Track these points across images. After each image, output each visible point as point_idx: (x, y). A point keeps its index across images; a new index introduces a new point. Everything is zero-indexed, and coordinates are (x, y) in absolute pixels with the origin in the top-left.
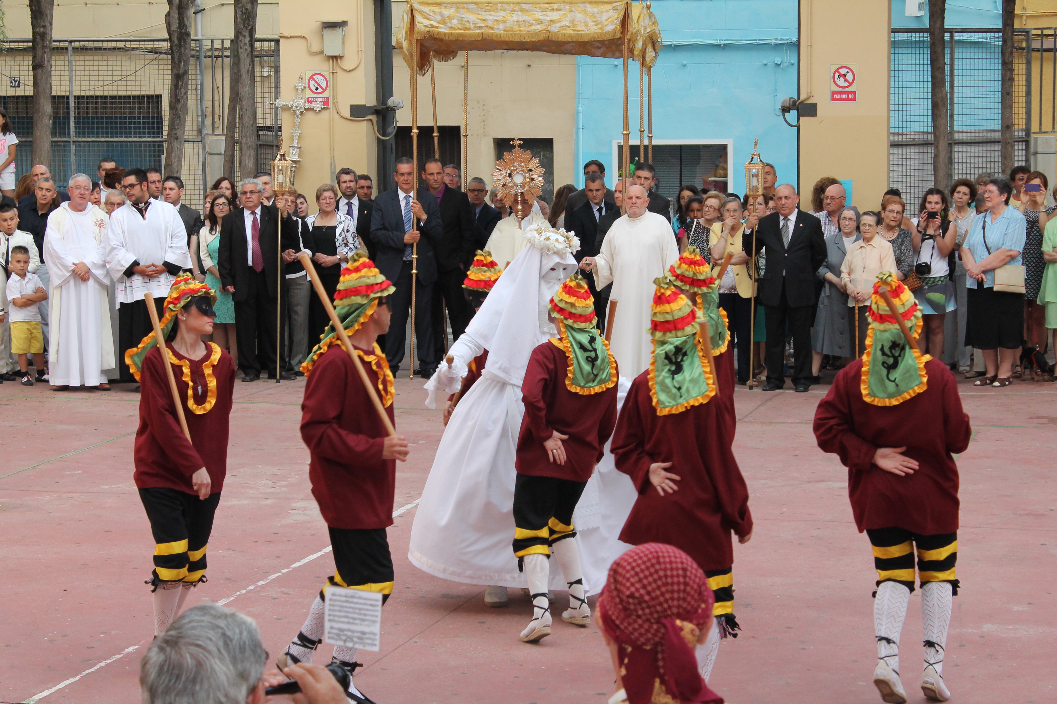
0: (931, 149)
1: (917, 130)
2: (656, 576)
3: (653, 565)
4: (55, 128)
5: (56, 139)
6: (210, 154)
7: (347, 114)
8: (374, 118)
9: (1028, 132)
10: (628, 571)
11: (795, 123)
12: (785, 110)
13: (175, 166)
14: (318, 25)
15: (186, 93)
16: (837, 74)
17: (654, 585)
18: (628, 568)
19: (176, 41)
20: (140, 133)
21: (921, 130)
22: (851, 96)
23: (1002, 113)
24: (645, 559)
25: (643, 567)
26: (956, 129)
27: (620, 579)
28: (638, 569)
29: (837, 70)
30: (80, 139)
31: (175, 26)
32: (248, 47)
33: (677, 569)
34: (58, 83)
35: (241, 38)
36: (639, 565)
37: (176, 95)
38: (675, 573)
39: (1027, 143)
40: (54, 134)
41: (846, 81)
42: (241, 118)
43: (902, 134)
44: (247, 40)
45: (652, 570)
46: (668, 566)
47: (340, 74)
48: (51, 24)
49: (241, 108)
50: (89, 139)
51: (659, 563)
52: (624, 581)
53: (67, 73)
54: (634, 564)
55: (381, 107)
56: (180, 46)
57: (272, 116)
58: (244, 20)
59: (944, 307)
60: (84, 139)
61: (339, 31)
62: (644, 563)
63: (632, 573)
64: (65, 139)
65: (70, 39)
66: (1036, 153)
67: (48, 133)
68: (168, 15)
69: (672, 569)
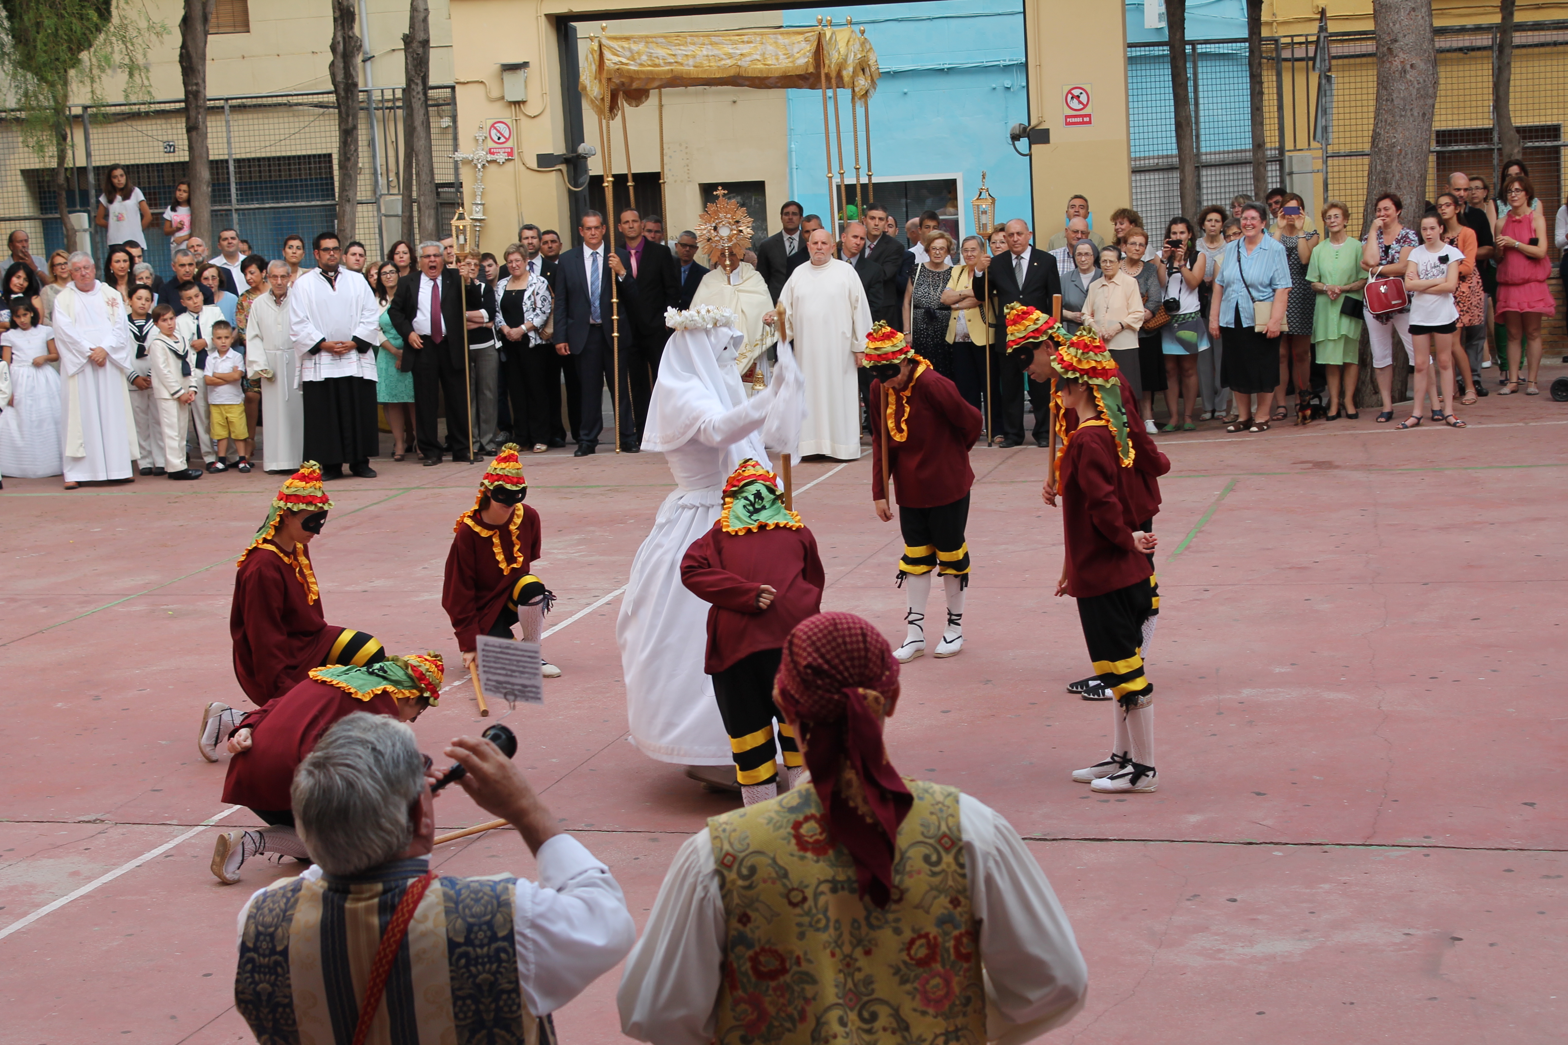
0: (1176, 174)
1: (1160, 153)
2: (834, 644)
3: (830, 633)
4: (215, 196)
5: (216, 208)
6: (386, 216)
7: (534, 165)
8: (563, 167)
9: (1281, 150)
10: (804, 641)
11: (1027, 152)
12: (1015, 138)
13: (348, 231)
14: (497, 67)
15: (356, 150)
16: (1070, 96)
17: (833, 653)
18: (804, 637)
19: (342, 93)
20: (307, 197)
21: (1165, 153)
22: (1086, 119)
23: (1253, 131)
24: (821, 627)
25: (820, 635)
26: (1203, 150)
27: (796, 650)
28: (814, 638)
29: (1069, 92)
30: (242, 207)
31: (340, 77)
32: (421, 96)
33: (856, 635)
34: (216, 146)
35: (413, 86)
36: (815, 634)
37: (345, 154)
38: (854, 639)
39: (1281, 162)
40: (214, 202)
41: (1080, 102)
42: (418, 174)
43: (1145, 158)
44: (420, 88)
45: (830, 638)
46: (847, 632)
47: (524, 122)
48: (204, 81)
49: (417, 164)
50: (252, 206)
51: (837, 630)
52: (801, 652)
53: (225, 134)
54: (810, 633)
55: (571, 155)
56: (347, 98)
57: (452, 171)
58: (415, 66)
59: (1196, 346)
60: (247, 207)
61: (521, 73)
62: (821, 631)
63: (809, 642)
64: (226, 207)
65: (226, 96)
66: (1291, 173)
67: (208, 201)
68: (332, 65)
69: (851, 636)
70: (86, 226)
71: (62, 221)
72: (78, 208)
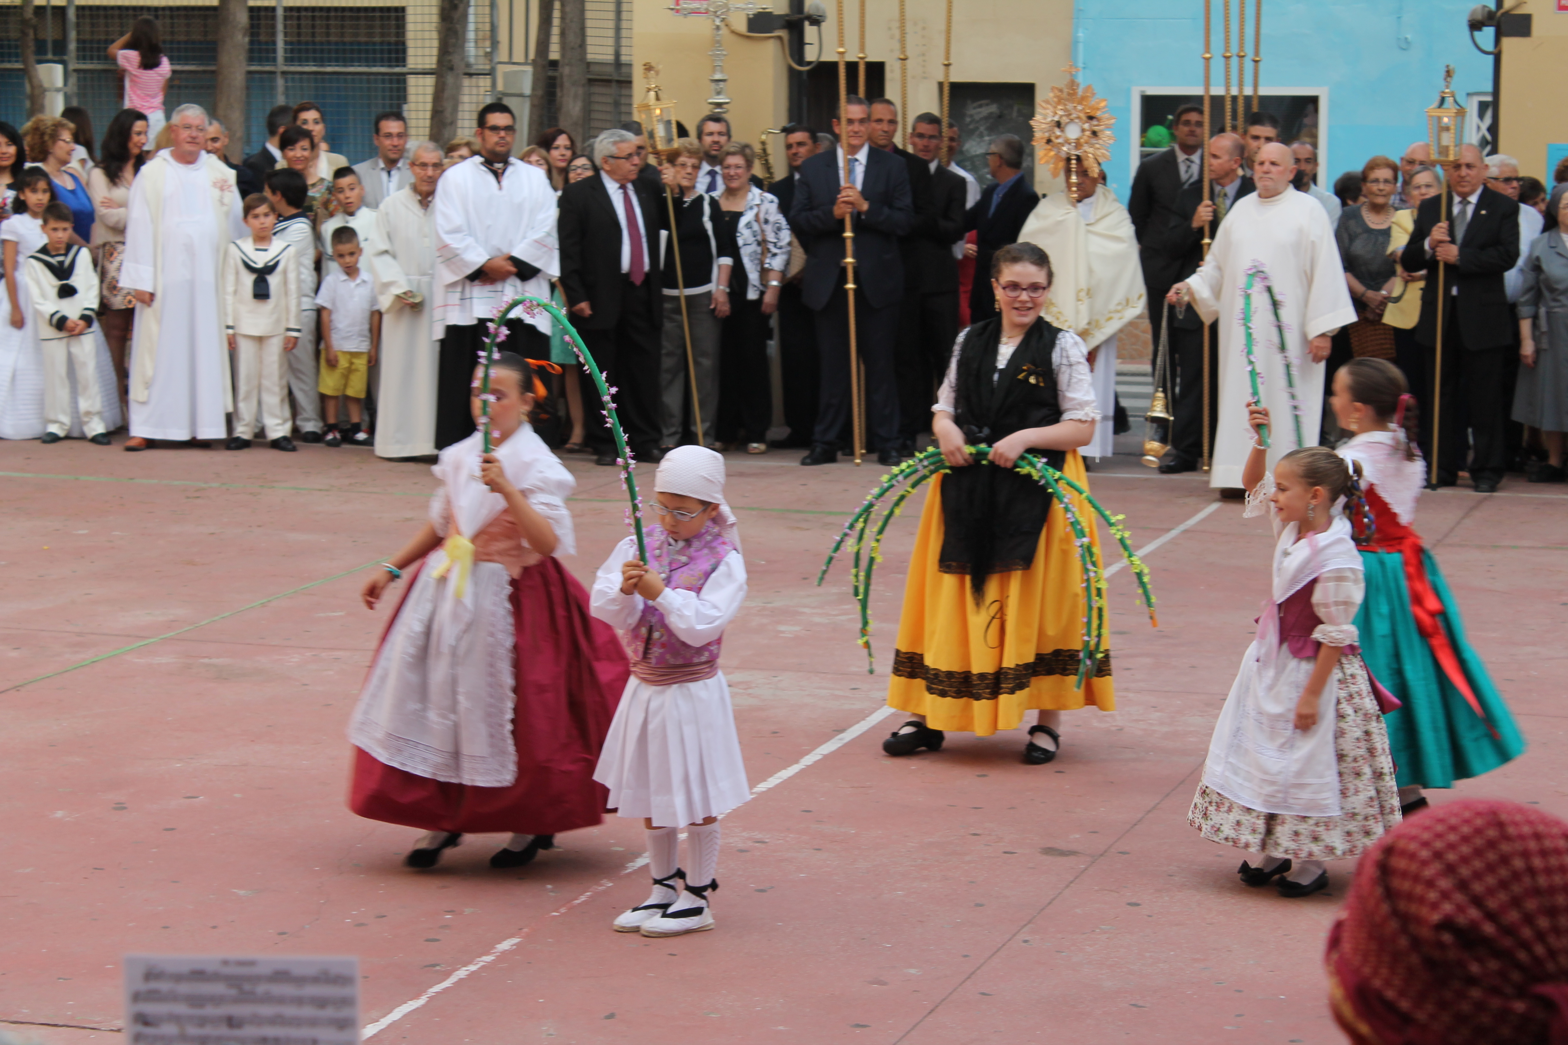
4: (251, 51)
5: (253, 68)
7: (742, 27)
8: (784, 34)
11: (1492, 48)
12: (1475, 26)
30: (293, 69)
40: (251, 60)
50: (307, 69)
55: (792, 14)
57: (611, 33)
60: (300, 69)
64: (268, 68)
67: (242, 56)
70: (60, 83)
71: (25, 73)
72: (50, 56)
